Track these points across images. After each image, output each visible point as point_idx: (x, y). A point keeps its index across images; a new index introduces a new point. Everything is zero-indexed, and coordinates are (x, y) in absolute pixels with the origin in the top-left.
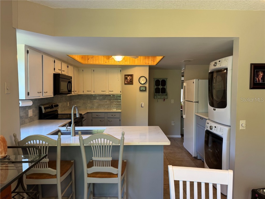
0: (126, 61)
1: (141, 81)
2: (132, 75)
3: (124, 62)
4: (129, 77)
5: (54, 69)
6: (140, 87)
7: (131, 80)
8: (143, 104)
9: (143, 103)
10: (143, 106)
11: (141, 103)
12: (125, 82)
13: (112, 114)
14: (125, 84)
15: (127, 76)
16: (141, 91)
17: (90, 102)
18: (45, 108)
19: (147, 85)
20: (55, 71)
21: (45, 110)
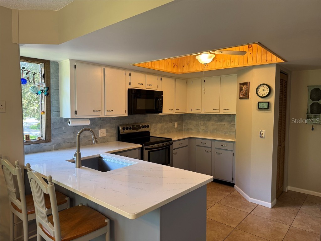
0: (233, 61)
1: (260, 93)
2: (247, 84)
3: (230, 63)
4: (245, 86)
5: (130, 83)
6: (258, 102)
7: (246, 91)
8: (263, 133)
9: (264, 131)
10: (263, 136)
11: (261, 130)
12: (240, 95)
13: (222, 143)
14: (240, 98)
15: (242, 86)
16: (260, 110)
17: (204, 124)
18: (124, 129)
19: (272, 100)
20: (131, 86)
21: (123, 131)
